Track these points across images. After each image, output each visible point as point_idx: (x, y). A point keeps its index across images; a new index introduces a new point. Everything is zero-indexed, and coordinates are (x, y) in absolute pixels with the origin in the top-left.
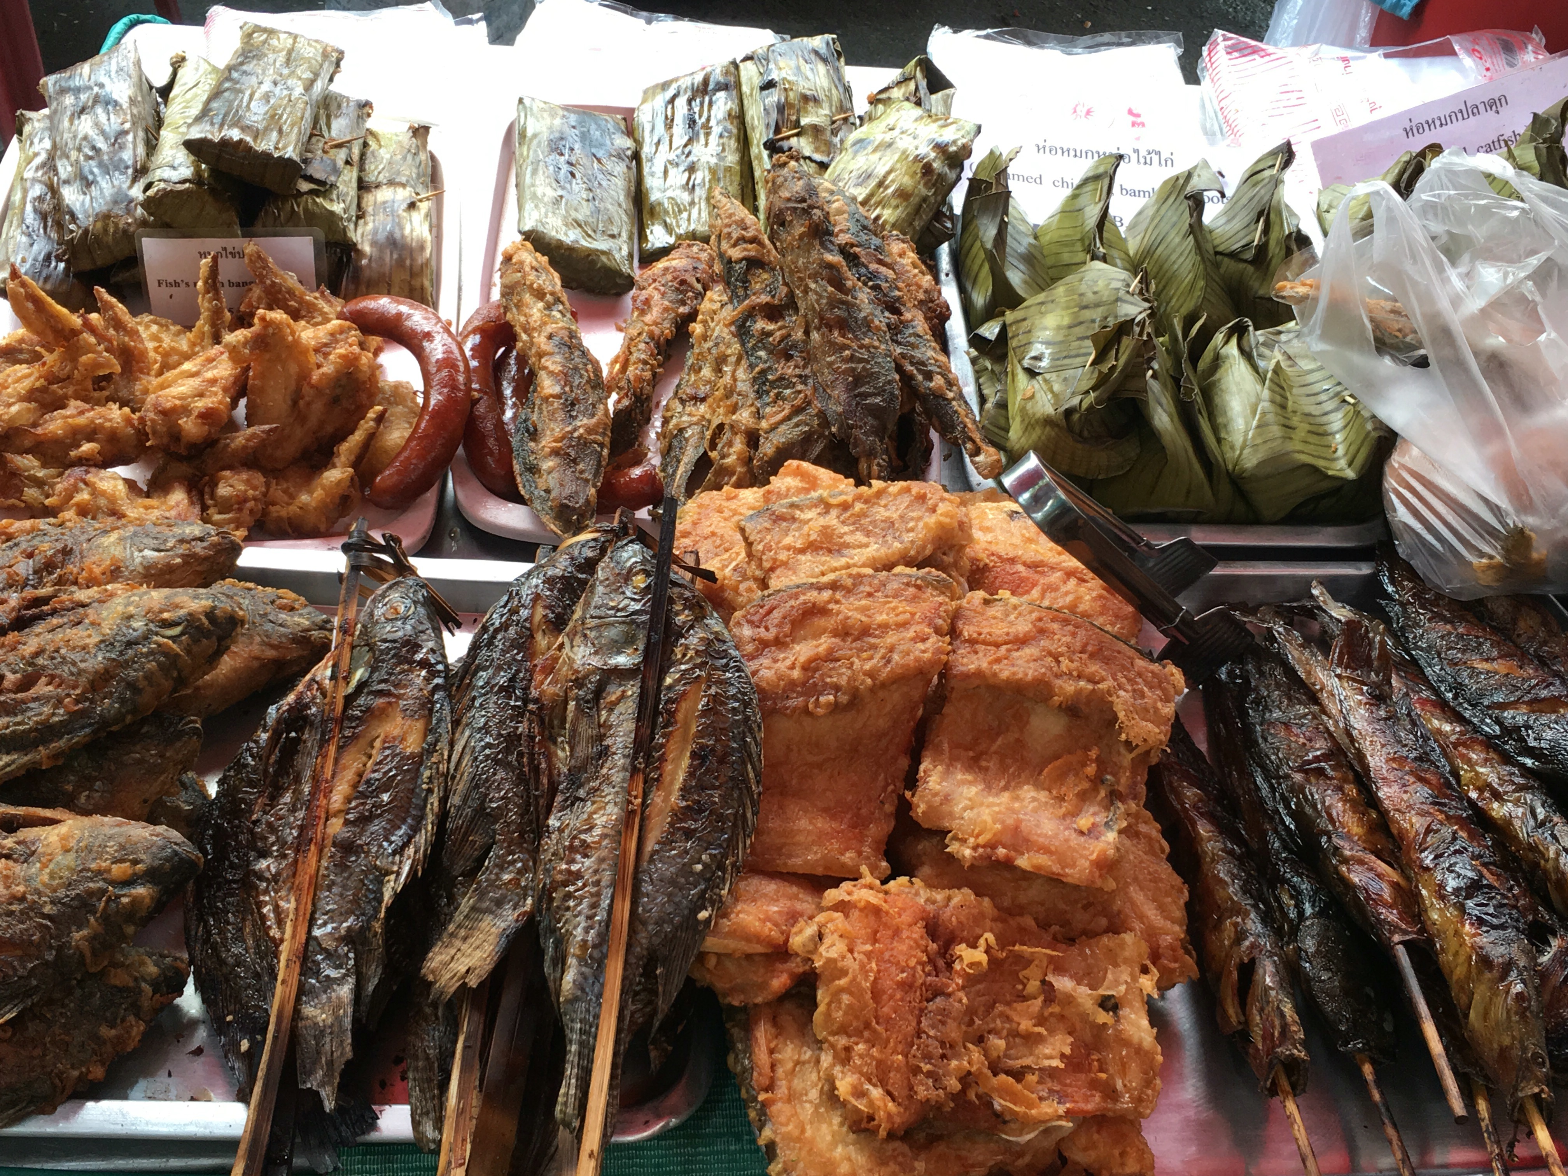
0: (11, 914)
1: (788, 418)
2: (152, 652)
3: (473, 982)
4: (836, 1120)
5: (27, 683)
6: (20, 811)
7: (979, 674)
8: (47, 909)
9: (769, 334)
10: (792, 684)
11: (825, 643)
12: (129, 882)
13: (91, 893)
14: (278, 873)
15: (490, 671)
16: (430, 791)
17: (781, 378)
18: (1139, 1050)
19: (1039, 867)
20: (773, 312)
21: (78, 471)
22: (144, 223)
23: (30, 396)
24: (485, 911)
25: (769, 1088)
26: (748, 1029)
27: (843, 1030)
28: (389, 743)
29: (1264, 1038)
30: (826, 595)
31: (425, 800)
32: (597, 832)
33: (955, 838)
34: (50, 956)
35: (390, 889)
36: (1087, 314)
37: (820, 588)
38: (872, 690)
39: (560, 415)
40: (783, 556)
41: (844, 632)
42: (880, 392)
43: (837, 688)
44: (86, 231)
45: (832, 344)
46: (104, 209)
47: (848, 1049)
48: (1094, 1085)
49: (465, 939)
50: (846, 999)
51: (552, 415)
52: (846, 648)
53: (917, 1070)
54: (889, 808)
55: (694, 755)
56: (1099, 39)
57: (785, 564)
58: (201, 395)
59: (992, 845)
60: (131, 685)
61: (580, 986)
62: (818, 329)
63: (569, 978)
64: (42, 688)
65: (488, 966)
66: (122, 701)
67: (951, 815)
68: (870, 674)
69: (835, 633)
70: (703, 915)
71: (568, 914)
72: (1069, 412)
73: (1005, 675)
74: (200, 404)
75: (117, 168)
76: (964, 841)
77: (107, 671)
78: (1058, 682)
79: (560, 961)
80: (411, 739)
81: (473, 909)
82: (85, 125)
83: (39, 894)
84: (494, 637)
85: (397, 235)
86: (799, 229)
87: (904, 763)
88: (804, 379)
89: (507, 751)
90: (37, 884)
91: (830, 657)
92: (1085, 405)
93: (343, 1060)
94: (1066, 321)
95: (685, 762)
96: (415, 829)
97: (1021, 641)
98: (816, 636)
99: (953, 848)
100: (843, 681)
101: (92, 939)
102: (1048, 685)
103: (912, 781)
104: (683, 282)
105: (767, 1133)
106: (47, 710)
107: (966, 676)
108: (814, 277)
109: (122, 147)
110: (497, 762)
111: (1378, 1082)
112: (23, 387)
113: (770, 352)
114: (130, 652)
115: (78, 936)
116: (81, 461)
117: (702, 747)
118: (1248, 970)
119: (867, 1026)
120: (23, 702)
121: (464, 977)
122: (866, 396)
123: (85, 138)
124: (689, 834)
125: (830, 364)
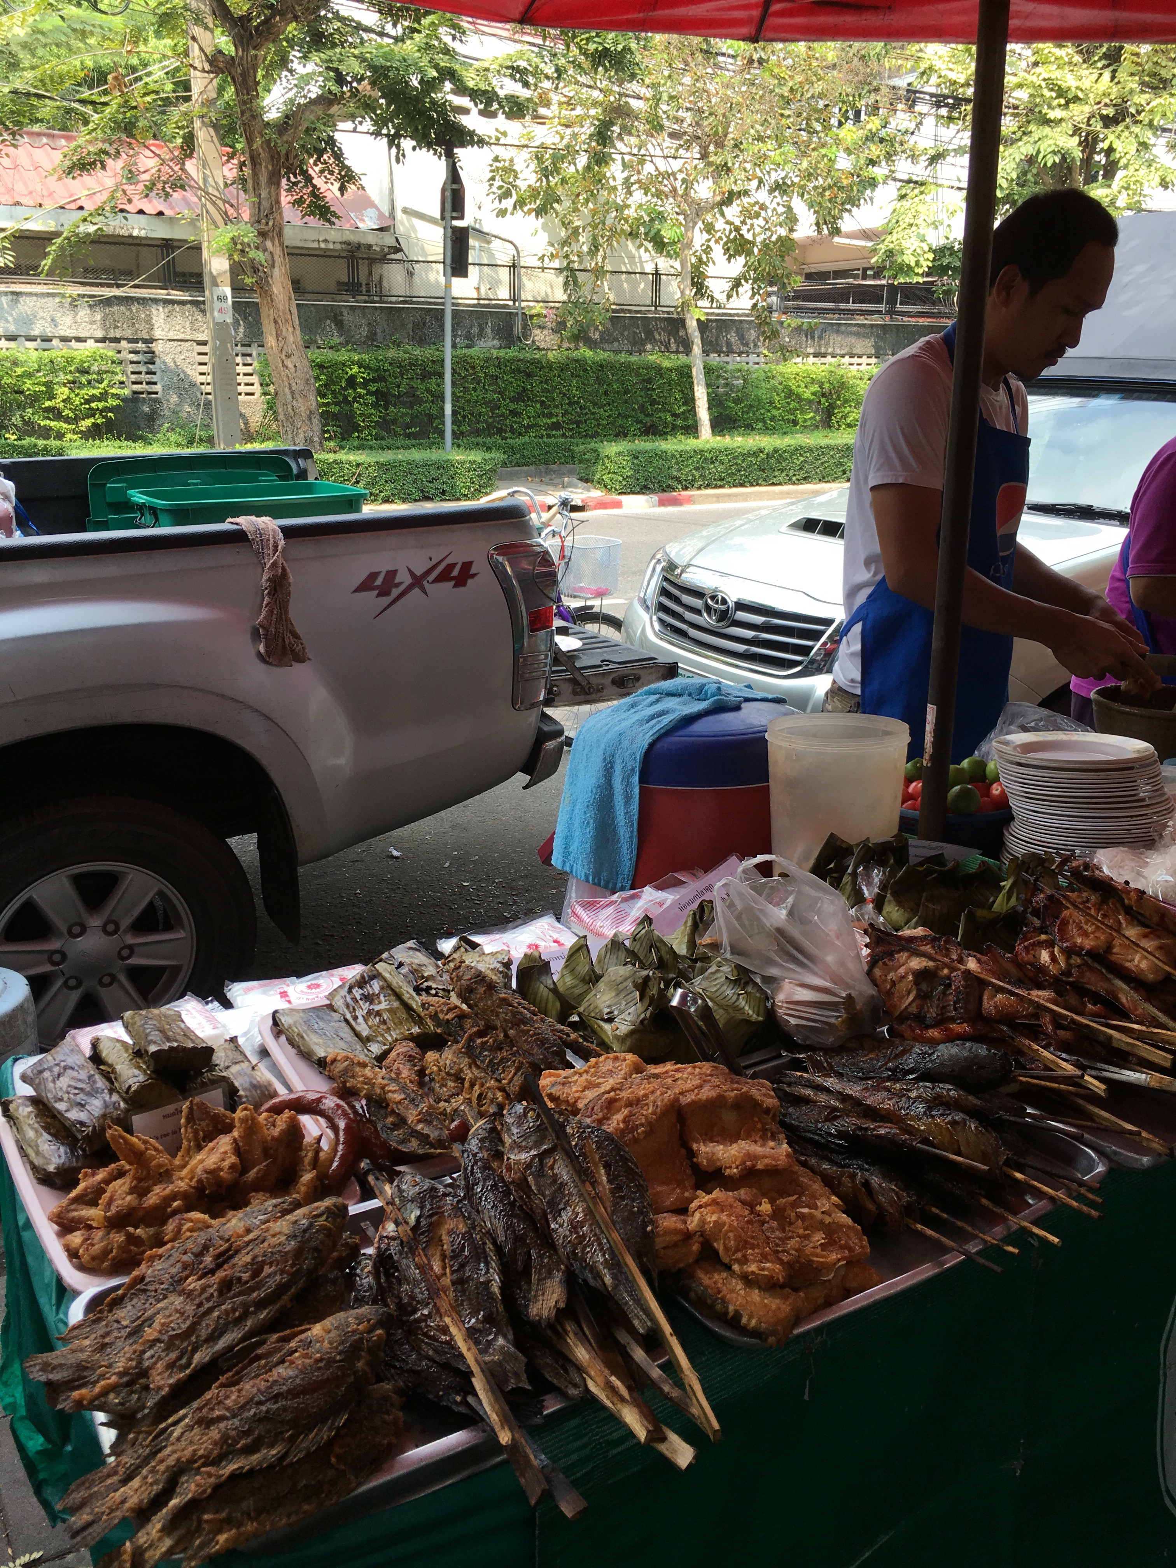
0: (320, 1368)
1: (515, 1074)
2: (318, 1231)
3: (562, 1305)
4: (757, 1291)
5: (256, 1273)
6: (288, 1332)
7: (693, 1102)
8: (338, 1358)
9: (487, 1042)
10: (622, 1131)
11: (625, 1111)
12: (370, 1330)
13: (356, 1341)
14: (430, 1313)
15: (481, 1184)
16: (484, 1244)
17: (502, 1059)
18: (849, 1227)
19: (767, 1165)
20: (481, 1034)
21: (178, 1217)
22: (127, 1111)
23: (131, 1191)
24: (545, 1279)
25: (719, 1292)
26: (692, 1276)
27: (737, 1250)
28: (450, 1232)
29: (891, 1206)
30: (613, 1094)
31: (484, 1249)
32: (581, 1215)
33: (726, 1168)
34: (352, 1379)
35: (495, 1289)
36: (621, 987)
37: (609, 1092)
38: (656, 1120)
39: (411, 1106)
40: (577, 1095)
41: (630, 1104)
42: (554, 1045)
43: (642, 1125)
44: (94, 1127)
45: (522, 1031)
46: (101, 1112)
47: (744, 1256)
48: (842, 1248)
49: (543, 1294)
50: (731, 1235)
51: (407, 1108)
52: (635, 1110)
53: (778, 1252)
54: (689, 1171)
55: (604, 1167)
56: (516, 923)
57: (579, 1098)
58: (223, 1160)
59: (744, 1163)
60: (316, 1249)
61: (614, 1277)
62: (512, 1028)
63: (608, 1280)
64: (267, 1270)
65: (564, 1297)
66: (314, 1258)
67: (718, 1159)
68: (653, 1113)
69: (626, 1106)
70: (649, 1228)
71: (589, 1255)
72: (642, 1022)
73: (704, 1098)
74: (226, 1164)
75: (97, 1092)
76: (730, 1167)
77: (299, 1247)
78: (726, 1094)
79: (598, 1276)
80: (461, 1226)
81: (539, 1280)
82: (64, 1082)
83: (330, 1353)
84: (472, 1169)
85: (255, 1082)
86: (482, 990)
87: (683, 1151)
88: (513, 1055)
89: (512, 1210)
90: (324, 1350)
91: (631, 1114)
92: (648, 1015)
93: (523, 1365)
94: (613, 994)
95: (603, 1171)
96: (487, 1264)
97: (700, 1087)
98: (619, 1110)
99: (727, 1172)
100: (643, 1121)
101: (368, 1363)
102: (723, 1096)
103: (691, 1154)
104: (410, 1056)
105: (731, 1308)
106: (278, 1278)
107: (689, 1104)
108: (499, 1006)
109: (95, 1082)
110: (511, 1216)
111: (942, 1211)
112: (126, 1188)
113: (489, 1051)
114: (307, 1235)
115: (360, 1364)
116: (175, 1212)
117: (606, 1162)
118: (867, 1184)
119: (746, 1242)
120: (261, 1281)
121: (555, 1306)
122: (550, 1048)
123: (69, 1086)
124: (623, 1198)
125: (526, 1041)
